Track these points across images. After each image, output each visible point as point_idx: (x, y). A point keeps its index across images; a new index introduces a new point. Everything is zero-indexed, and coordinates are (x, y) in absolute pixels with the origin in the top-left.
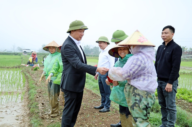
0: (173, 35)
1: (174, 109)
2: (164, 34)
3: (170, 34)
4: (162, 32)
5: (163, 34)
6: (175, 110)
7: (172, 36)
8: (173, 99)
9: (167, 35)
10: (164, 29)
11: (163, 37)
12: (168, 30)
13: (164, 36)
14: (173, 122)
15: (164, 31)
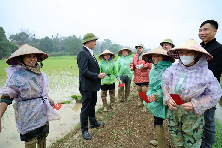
0: (215, 31)
1: (211, 130)
2: (202, 31)
3: (211, 31)
4: (200, 29)
5: (200, 31)
6: (213, 131)
7: (215, 33)
8: (210, 117)
9: (207, 32)
10: (202, 25)
11: (201, 36)
12: (208, 25)
13: (203, 34)
14: (209, 145)
15: (202, 28)
